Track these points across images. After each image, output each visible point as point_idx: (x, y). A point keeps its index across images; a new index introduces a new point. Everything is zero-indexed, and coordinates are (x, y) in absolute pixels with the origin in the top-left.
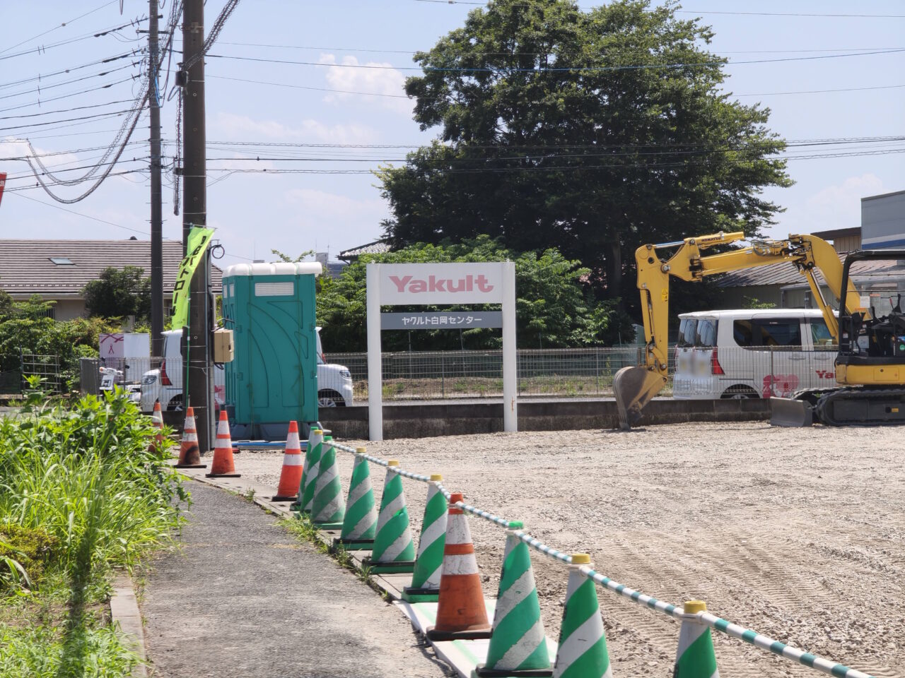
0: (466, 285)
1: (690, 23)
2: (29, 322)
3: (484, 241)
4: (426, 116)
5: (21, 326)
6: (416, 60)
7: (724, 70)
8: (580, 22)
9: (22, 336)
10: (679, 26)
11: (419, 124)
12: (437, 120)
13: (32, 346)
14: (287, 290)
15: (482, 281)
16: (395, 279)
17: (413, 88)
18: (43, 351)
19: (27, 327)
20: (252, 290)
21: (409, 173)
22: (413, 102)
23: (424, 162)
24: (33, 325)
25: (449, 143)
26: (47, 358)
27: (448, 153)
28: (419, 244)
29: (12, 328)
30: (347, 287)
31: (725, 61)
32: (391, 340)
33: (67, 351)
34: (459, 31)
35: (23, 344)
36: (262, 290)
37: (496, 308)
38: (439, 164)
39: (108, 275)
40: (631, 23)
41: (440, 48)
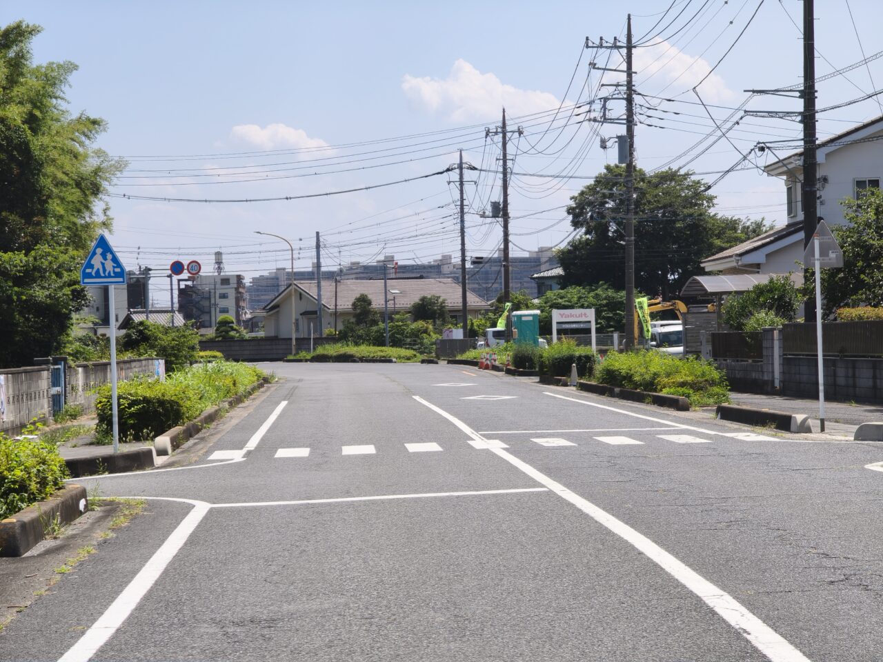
0: (581, 315)
1: (699, 181)
2: (400, 323)
3: (602, 285)
4: (576, 224)
5: (397, 326)
6: (571, 199)
7: (715, 201)
8: (646, 181)
9: (398, 330)
10: (694, 182)
11: (573, 228)
12: (582, 225)
13: (402, 334)
14: (531, 318)
15: (585, 314)
16: (560, 314)
17: (570, 211)
18: (407, 337)
19: (400, 326)
20: (521, 318)
21: (569, 251)
22: (571, 217)
23: (576, 247)
24: (402, 325)
25: (588, 236)
26: (409, 340)
27: (587, 242)
28: (573, 286)
29: (393, 326)
30: (541, 307)
31: (716, 197)
32: (559, 332)
33: (417, 336)
34: (591, 185)
35: (398, 333)
36: (524, 319)
37: (590, 322)
38: (582, 248)
39: (423, 299)
40: (671, 181)
41: (582, 193)
